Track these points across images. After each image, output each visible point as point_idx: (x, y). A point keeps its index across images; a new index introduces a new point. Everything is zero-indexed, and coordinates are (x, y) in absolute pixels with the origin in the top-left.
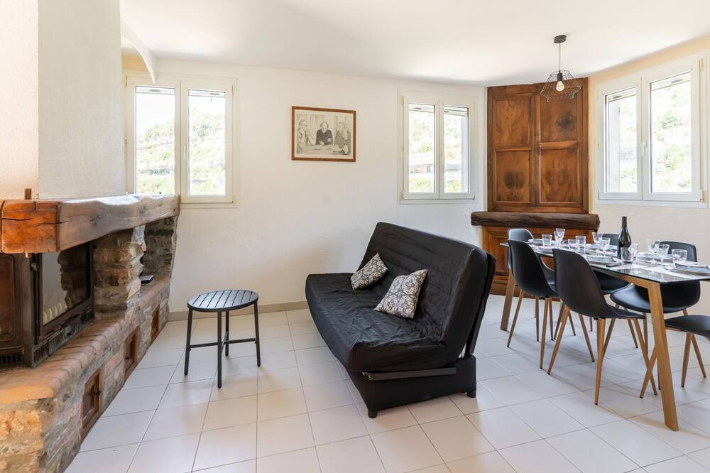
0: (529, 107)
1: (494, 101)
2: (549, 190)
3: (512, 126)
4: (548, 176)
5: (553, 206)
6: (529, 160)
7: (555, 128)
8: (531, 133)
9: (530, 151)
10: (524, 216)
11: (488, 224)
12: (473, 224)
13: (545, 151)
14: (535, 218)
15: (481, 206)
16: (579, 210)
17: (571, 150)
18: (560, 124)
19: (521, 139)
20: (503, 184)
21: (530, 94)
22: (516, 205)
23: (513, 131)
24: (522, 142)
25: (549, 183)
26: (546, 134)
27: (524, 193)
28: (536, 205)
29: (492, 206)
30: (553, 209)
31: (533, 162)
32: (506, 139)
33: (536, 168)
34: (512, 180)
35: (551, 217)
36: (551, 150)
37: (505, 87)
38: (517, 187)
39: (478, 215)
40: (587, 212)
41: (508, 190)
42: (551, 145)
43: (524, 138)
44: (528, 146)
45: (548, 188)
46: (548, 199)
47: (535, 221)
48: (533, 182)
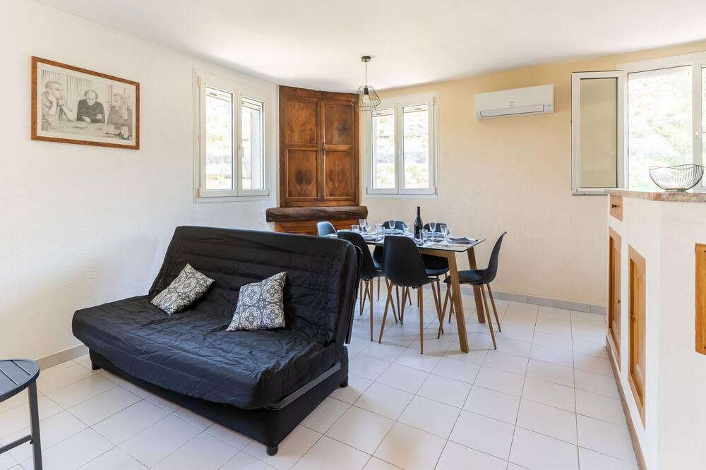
0: (316, 111)
1: (286, 100)
2: (331, 186)
3: (302, 126)
4: (330, 174)
5: (335, 200)
6: (316, 159)
7: (336, 133)
8: (317, 135)
9: (317, 151)
10: (314, 210)
11: (282, 220)
12: (268, 221)
13: (328, 152)
14: (322, 211)
15: (274, 203)
16: (353, 203)
17: (347, 153)
18: (339, 130)
19: (309, 139)
20: (294, 180)
21: (317, 99)
22: (305, 201)
23: (303, 131)
24: (310, 142)
25: (332, 180)
26: (329, 137)
27: (312, 189)
28: (322, 200)
29: (285, 203)
30: (334, 203)
31: (319, 161)
32: (296, 138)
33: (321, 167)
34: (302, 177)
35: (335, 210)
36: (332, 151)
37: (296, 88)
38: (306, 183)
39: (272, 211)
40: (358, 205)
41: (298, 187)
42: (333, 147)
43: (311, 140)
44: (315, 146)
45: (331, 185)
46: (331, 195)
47: (322, 214)
48: (319, 180)
